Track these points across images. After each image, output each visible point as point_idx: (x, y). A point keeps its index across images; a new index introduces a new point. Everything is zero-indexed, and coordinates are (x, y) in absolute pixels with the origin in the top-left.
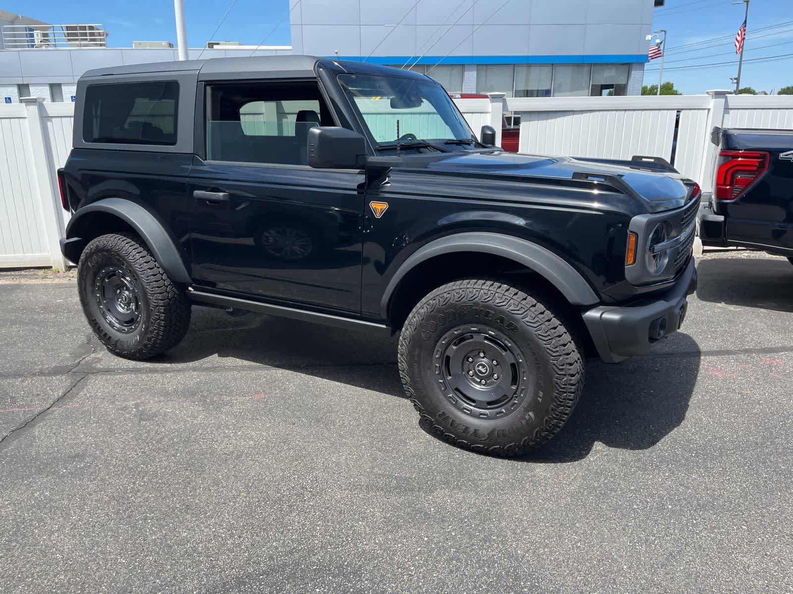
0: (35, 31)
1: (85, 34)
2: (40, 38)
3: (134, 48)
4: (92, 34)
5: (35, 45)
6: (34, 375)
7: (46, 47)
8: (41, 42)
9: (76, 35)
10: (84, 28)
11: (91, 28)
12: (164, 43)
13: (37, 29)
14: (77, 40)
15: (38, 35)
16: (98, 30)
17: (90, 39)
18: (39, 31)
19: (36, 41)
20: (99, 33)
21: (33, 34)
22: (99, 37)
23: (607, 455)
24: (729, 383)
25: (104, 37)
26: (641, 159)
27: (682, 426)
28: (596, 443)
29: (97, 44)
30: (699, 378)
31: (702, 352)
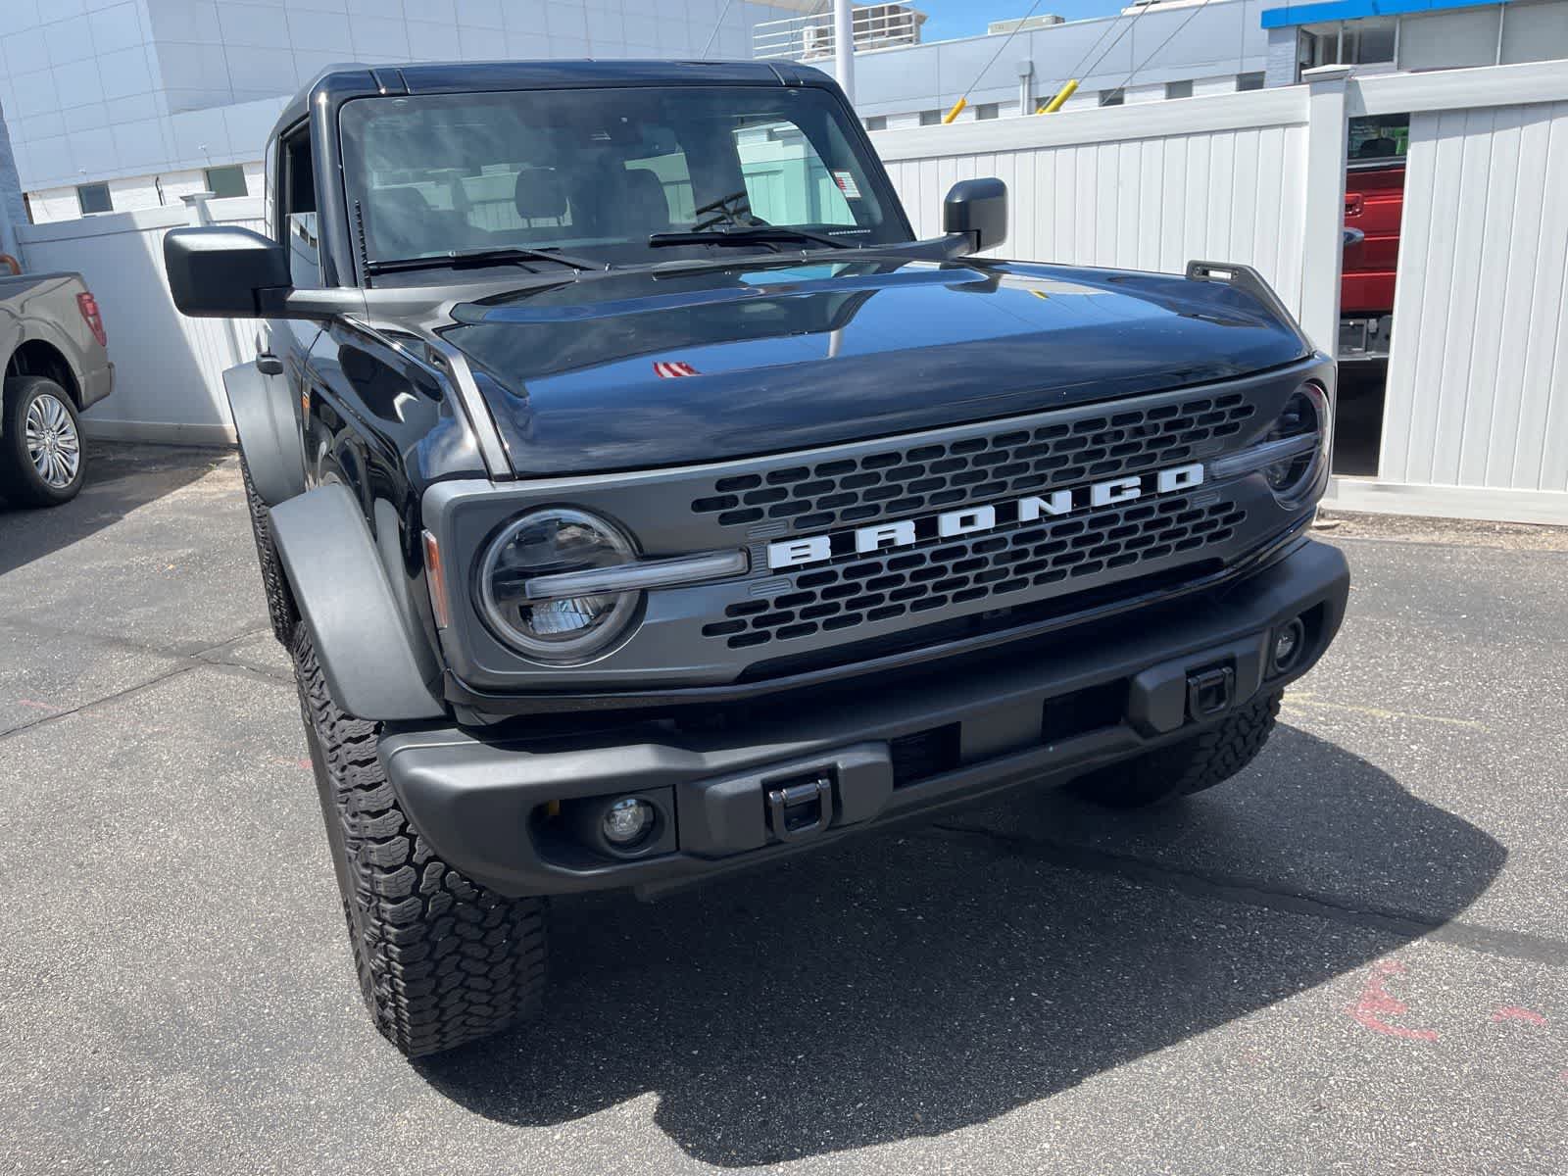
0: (806, 28)
1: (882, 24)
2: (813, 39)
3: (989, 34)
4: (896, 22)
5: (803, 53)
6: (154, 650)
7: (821, 55)
8: (813, 46)
9: (865, 27)
10: (881, 11)
11: (894, 9)
12: (1046, 18)
13: (807, 23)
14: (866, 36)
15: (809, 35)
16: (908, 10)
17: (890, 31)
19: (806, 46)
20: (909, 17)
21: (802, 33)
22: (903, 26)
23: (608, 1141)
24: (1347, 1058)
25: (913, 24)
26: (1206, 273)
27: (942, 1138)
28: (646, 1095)
29: (902, 39)
30: (1273, 1008)
31: (1450, 925)
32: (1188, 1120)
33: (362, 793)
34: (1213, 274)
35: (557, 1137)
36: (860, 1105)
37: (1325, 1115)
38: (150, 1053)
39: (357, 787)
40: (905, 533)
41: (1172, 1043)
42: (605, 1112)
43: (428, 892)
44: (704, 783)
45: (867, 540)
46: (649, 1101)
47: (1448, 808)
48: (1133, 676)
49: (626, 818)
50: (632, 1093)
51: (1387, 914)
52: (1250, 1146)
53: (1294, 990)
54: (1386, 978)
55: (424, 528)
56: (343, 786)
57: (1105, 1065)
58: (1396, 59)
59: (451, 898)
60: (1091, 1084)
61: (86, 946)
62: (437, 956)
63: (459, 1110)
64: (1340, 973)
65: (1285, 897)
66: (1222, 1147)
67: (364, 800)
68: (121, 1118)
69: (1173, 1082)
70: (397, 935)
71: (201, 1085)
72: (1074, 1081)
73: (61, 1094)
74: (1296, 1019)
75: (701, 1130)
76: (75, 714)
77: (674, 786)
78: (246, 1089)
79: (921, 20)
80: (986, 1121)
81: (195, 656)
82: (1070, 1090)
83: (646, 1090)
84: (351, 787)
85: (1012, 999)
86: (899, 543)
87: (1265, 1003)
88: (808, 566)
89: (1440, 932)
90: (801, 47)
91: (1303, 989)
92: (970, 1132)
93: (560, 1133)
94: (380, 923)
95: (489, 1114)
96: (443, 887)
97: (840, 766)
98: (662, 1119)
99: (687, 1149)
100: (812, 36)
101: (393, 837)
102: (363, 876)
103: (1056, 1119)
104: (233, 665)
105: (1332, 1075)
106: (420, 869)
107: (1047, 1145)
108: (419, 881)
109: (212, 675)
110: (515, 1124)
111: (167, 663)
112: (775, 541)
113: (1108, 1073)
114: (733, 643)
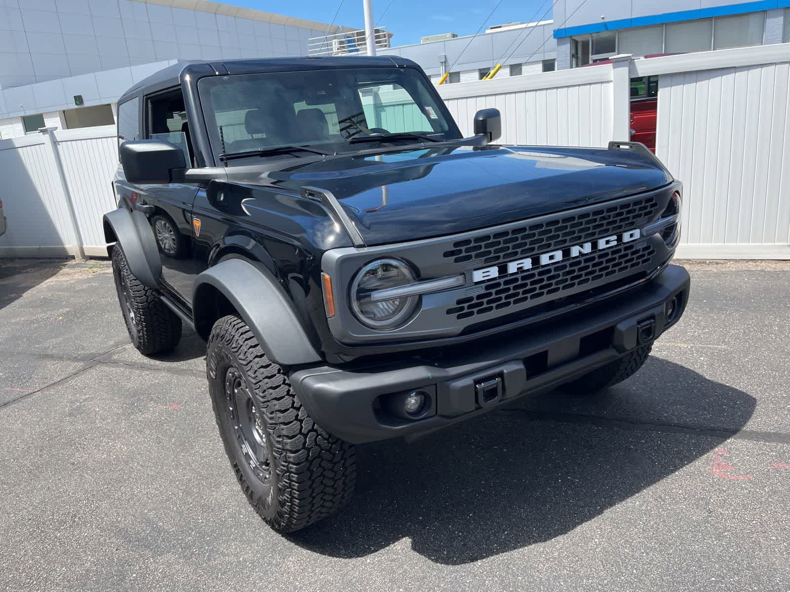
0: (334, 41)
2: (338, 46)
3: (422, 43)
5: (333, 53)
6: (69, 359)
7: (342, 53)
8: (338, 49)
9: (363, 39)
11: (377, 31)
12: (449, 35)
14: (364, 44)
15: (335, 43)
16: (384, 32)
18: (336, 40)
19: (334, 49)
20: (384, 34)
21: (332, 43)
22: (382, 39)
23: (394, 560)
24: (715, 490)
25: (386, 38)
26: (619, 146)
27: (548, 543)
28: (404, 539)
29: (381, 45)
30: (677, 473)
31: (741, 432)
32: (655, 523)
33: (275, 402)
34: (621, 147)
35: (368, 561)
36: (506, 532)
37: (714, 515)
38: (147, 547)
39: (272, 399)
40: (527, 264)
41: (637, 492)
42: (387, 548)
43: (310, 447)
44: (449, 382)
45: (512, 268)
46: (407, 541)
47: (724, 383)
48: (616, 325)
49: (413, 401)
50: (397, 539)
51: (712, 429)
52: (686, 530)
53: (683, 465)
54: (721, 456)
55: (322, 271)
56: (264, 400)
57: (611, 504)
58: (616, 51)
59: (319, 449)
60: (607, 513)
61: (93, 501)
62: (313, 478)
63: (316, 555)
64: (701, 456)
65: (666, 426)
66: (674, 532)
67: (277, 405)
68: (143, 578)
69: (644, 508)
70: (296, 469)
71: (180, 558)
72: (600, 512)
73: (107, 571)
74: (688, 477)
75: (437, 551)
76: (39, 392)
77: (436, 384)
78: (204, 557)
79: (390, 36)
80: (566, 533)
81: (93, 360)
82: (599, 516)
83: (403, 536)
84: (270, 399)
85: (560, 481)
86: (525, 268)
87: (673, 472)
88: (489, 280)
89: (738, 435)
90: (332, 49)
91: (687, 464)
92: (560, 538)
93: (369, 559)
94: (287, 464)
95: (331, 555)
96: (316, 444)
97: (505, 371)
98: (415, 547)
99: (432, 560)
100: (336, 44)
101: (292, 422)
102: (278, 442)
103: (597, 529)
104: (116, 363)
105: (711, 498)
106: (305, 436)
107: (596, 540)
108: (305, 442)
109: (105, 368)
110: (346, 558)
111: (80, 365)
112: (475, 270)
113: (614, 507)
114: (459, 317)
